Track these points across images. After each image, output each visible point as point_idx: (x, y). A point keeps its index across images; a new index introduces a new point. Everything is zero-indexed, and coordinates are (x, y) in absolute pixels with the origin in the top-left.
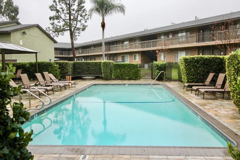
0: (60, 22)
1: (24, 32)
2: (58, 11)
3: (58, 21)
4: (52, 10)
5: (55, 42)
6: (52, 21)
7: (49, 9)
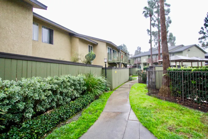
0: (206, 40)
1: (189, 50)
2: (204, 33)
3: (204, 39)
4: (200, 34)
5: (205, 53)
6: (200, 40)
7: (199, 34)
